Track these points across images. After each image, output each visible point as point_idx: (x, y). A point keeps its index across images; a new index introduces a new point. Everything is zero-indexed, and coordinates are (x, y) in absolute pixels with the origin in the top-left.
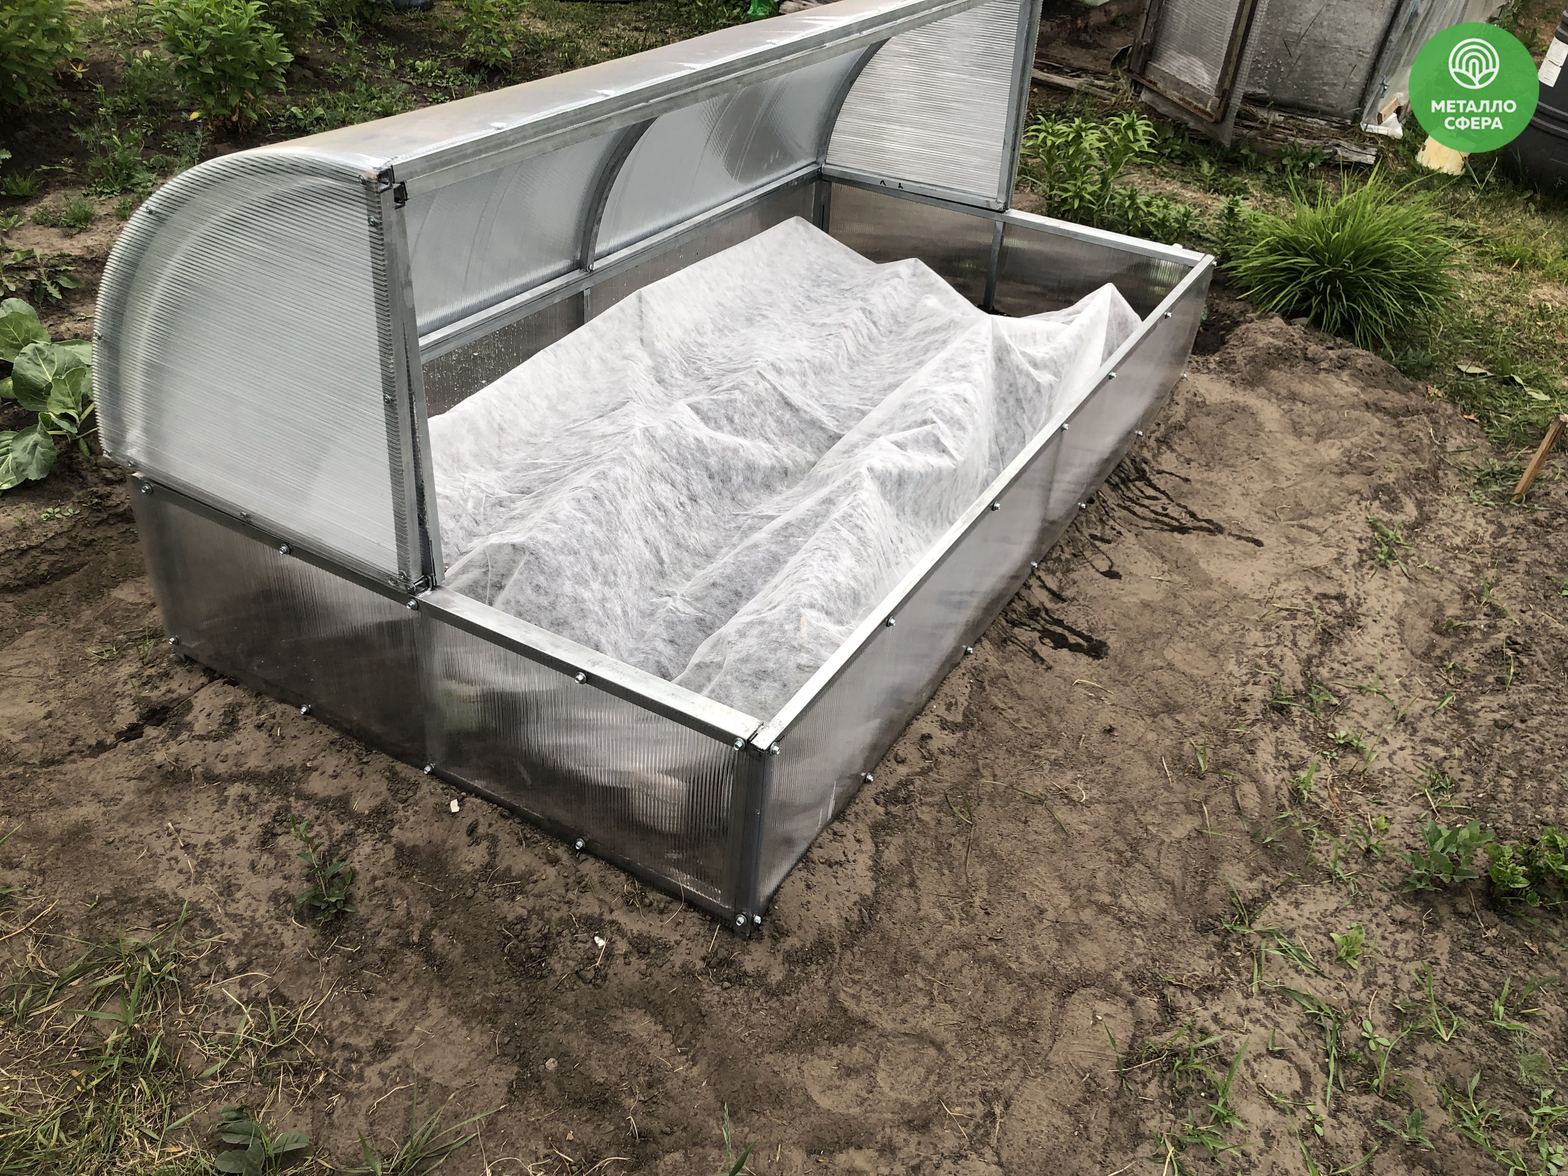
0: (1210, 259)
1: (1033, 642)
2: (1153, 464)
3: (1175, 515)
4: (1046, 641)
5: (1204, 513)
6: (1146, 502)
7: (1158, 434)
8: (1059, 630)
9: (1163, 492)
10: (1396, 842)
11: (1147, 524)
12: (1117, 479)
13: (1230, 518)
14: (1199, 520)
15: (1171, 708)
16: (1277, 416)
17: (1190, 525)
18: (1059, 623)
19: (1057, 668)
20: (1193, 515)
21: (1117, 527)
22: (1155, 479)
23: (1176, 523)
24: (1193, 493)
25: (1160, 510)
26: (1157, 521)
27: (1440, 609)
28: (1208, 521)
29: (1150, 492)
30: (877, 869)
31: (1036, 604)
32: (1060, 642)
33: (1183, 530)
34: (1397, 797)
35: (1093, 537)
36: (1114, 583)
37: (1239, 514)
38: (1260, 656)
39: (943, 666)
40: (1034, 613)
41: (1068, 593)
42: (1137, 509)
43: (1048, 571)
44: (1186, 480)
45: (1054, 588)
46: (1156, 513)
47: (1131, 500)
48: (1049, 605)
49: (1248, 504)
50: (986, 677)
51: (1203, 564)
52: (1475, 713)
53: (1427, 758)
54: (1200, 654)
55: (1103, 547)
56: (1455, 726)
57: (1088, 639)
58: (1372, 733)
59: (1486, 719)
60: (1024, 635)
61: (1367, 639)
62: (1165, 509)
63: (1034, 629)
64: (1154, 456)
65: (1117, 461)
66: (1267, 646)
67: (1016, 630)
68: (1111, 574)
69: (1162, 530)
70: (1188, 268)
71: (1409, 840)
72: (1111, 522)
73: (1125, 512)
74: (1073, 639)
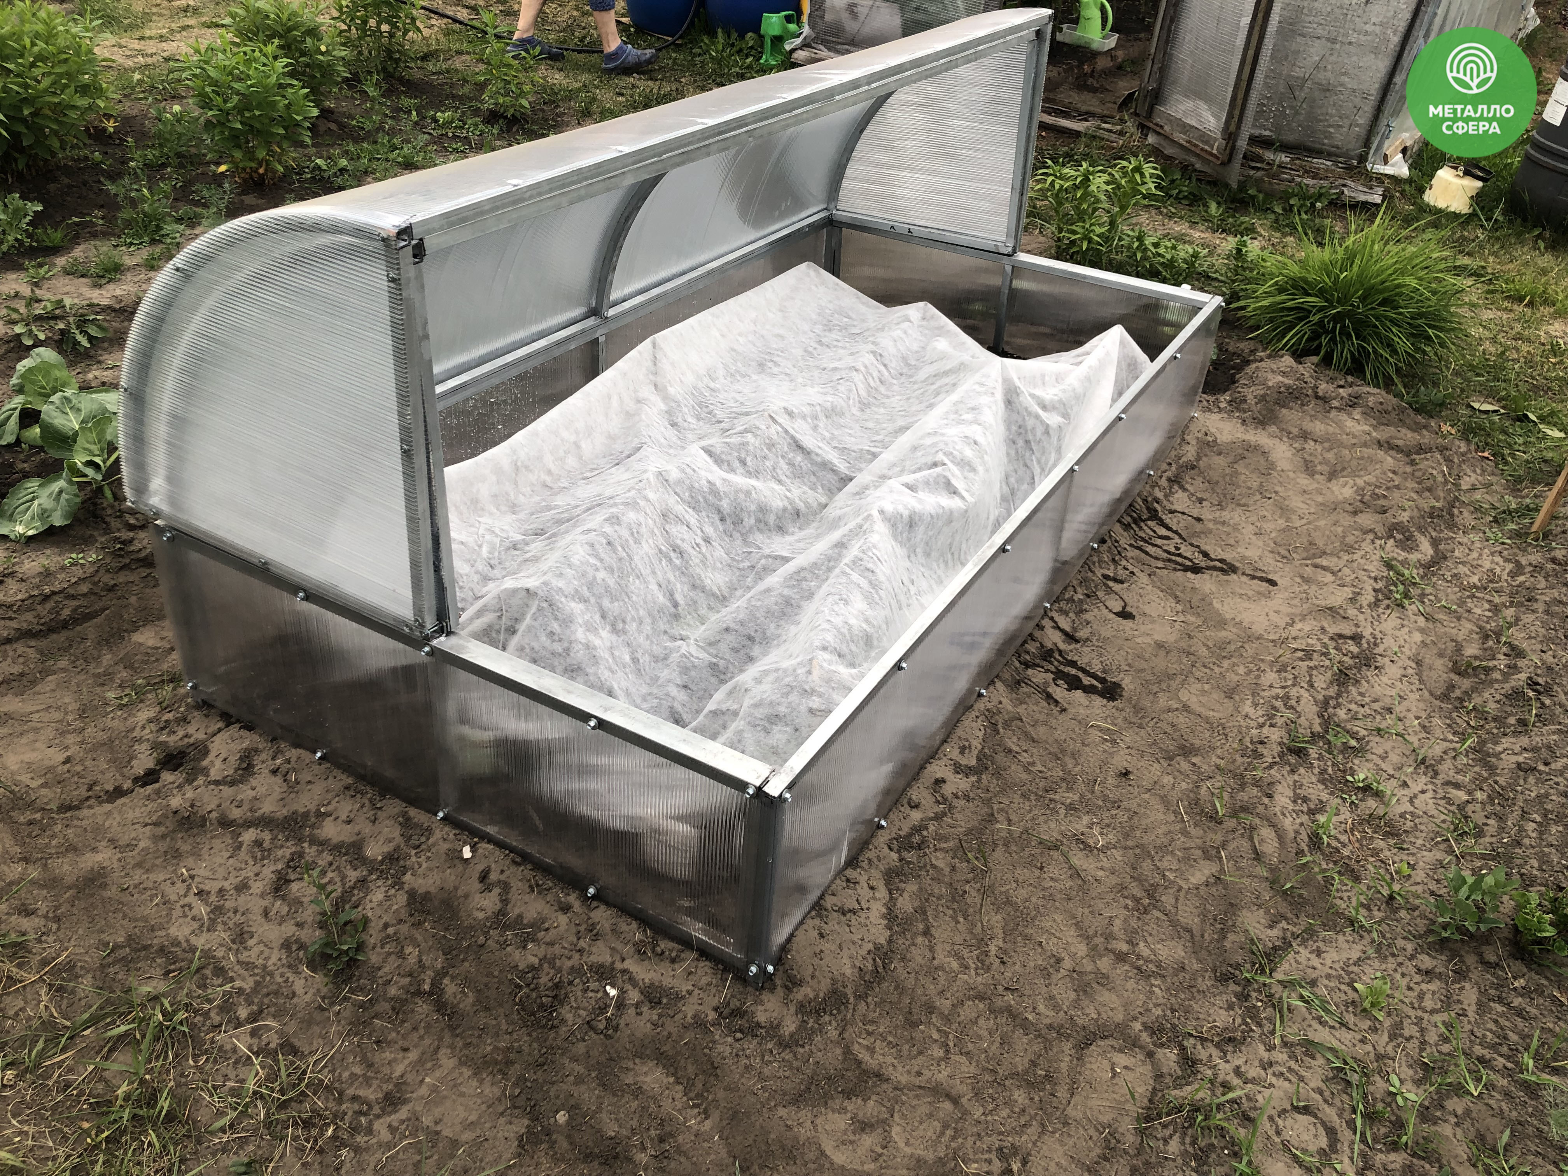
0: (1218, 300)
1: (1046, 683)
2: (1165, 503)
3: (1188, 555)
4: (1060, 682)
5: (1216, 552)
6: (1159, 542)
7: (1169, 474)
8: (1073, 671)
9: (1176, 532)
10: (1419, 889)
11: (1160, 564)
12: (1129, 519)
13: (1243, 557)
14: (1212, 560)
15: (1187, 751)
16: (1289, 454)
17: (1203, 564)
18: (1073, 664)
19: (1072, 710)
20: (1206, 555)
21: (1130, 567)
22: (1167, 518)
23: (1189, 563)
24: (1207, 533)
25: (1173, 550)
26: (1169, 560)
27: (1459, 649)
28: (1221, 561)
29: (1163, 532)
30: (891, 916)
31: (1049, 645)
32: (1074, 684)
33: (1196, 570)
34: (1420, 842)
35: (1106, 577)
36: (1127, 624)
37: (1252, 553)
38: (1277, 698)
39: (955, 710)
40: (1047, 654)
41: (1082, 634)
42: (1150, 549)
43: (1061, 611)
44: (1199, 520)
45: (1068, 629)
46: (1169, 553)
47: (1143, 539)
48: (1062, 646)
49: (1261, 544)
50: (999, 719)
51: (1216, 604)
52: (1497, 755)
53: (1450, 802)
54: (1215, 696)
55: (1116, 587)
56: (1477, 769)
57: (1103, 681)
58: (1392, 776)
59: (1509, 761)
60: (1038, 676)
61: (1385, 679)
62: (1177, 549)
63: (1047, 671)
64: (1166, 496)
65: (1129, 501)
66: (1283, 687)
67: (1030, 672)
68: (1125, 615)
69: (1175, 569)
70: (1196, 309)
71: (1433, 886)
72: (1124, 562)
73: (1138, 552)
74: (1087, 681)
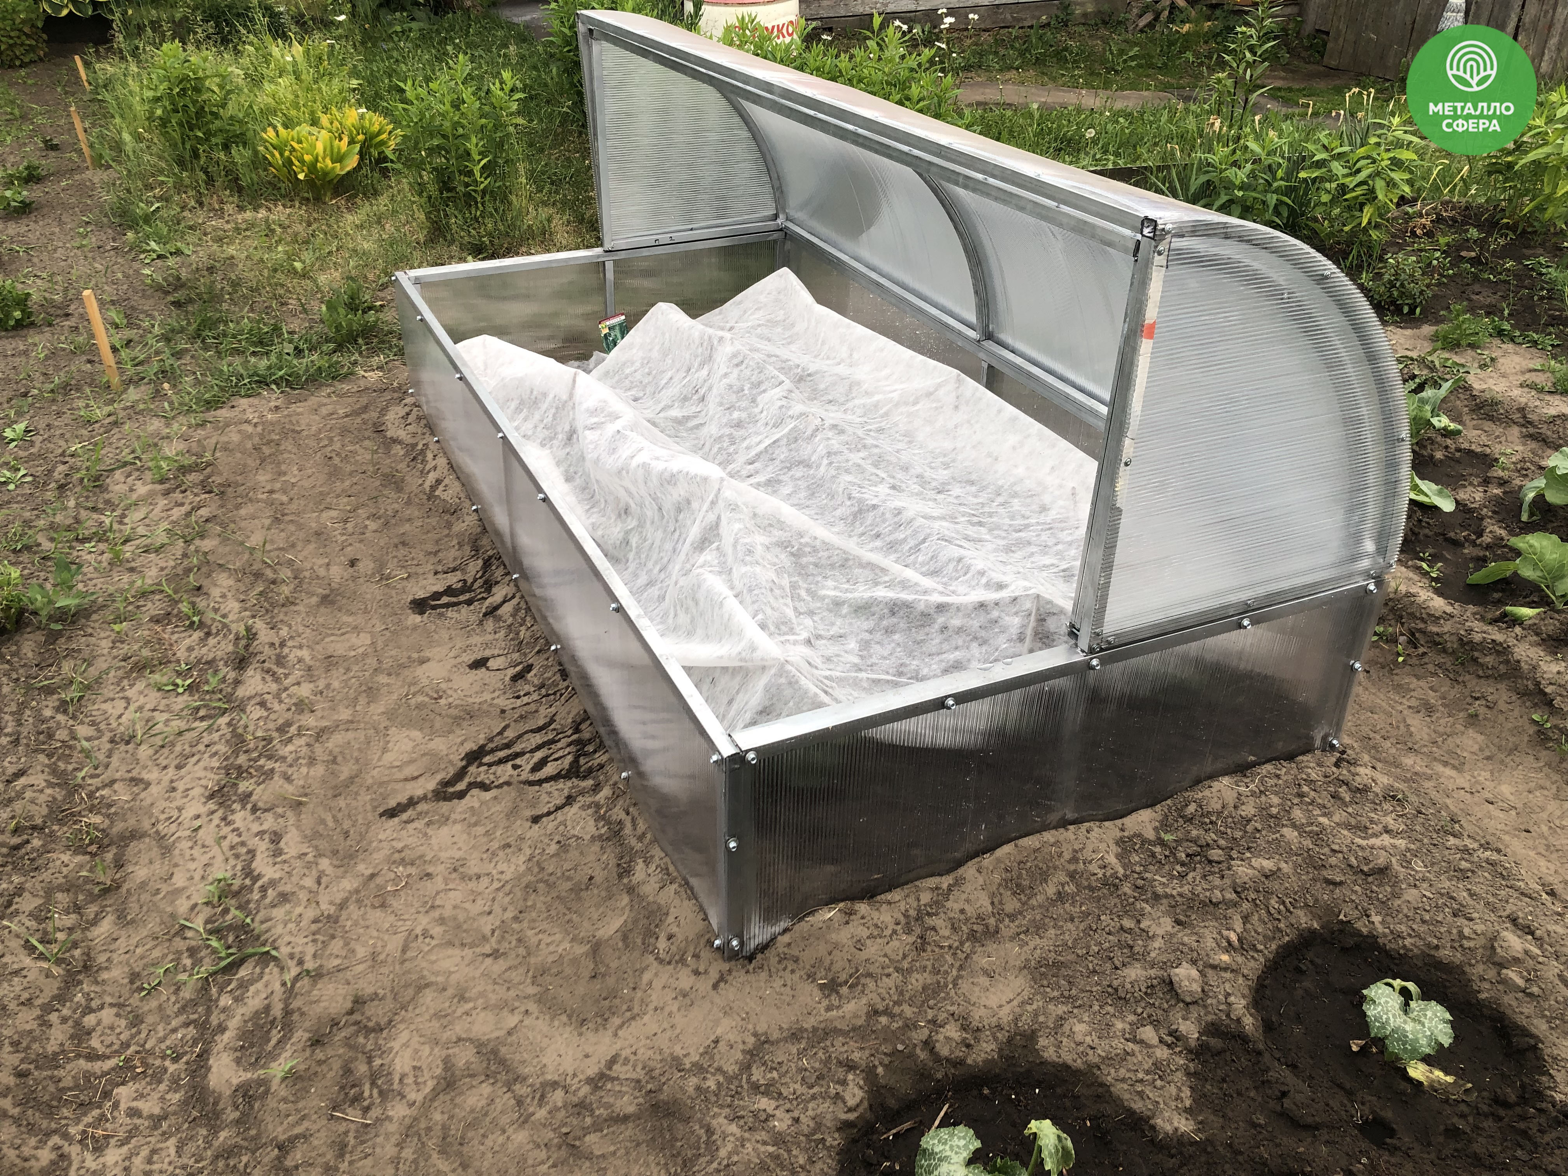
2: (589, 799)
3: (499, 769)
4: (460, 584)
5: (475, 798)
6: (539, 755)
8: (462, 598)
9: (540, 782)
11: (510, 734)
13: (445, 820)
14: (471, 785)
17: (472, 769)
18: (469, 602)
20: (484, 787)
22: (565, 786)
23: (487, 759)
24: (512, 813)
26: (508, 746)
28: (461, 795)
29: (550, 769)
31: (494, 590)
32: (449, 591)
33: (474, 757)
35: (529, 668)
40: (489, 586)
41: (490, 624)
42: (538, 739)
43: (517, 609)
44: (536, 820)
45: (500, 612)
46: (517, 755)
47: (553, 742)
48: (487, 603)
55: (511, 672)
57: (434, 608)
60: (474, 567)
62: (515, 767)
63: (475, 580)
67: (480, 562)
68: (480, 664)
74: (445, 600)
